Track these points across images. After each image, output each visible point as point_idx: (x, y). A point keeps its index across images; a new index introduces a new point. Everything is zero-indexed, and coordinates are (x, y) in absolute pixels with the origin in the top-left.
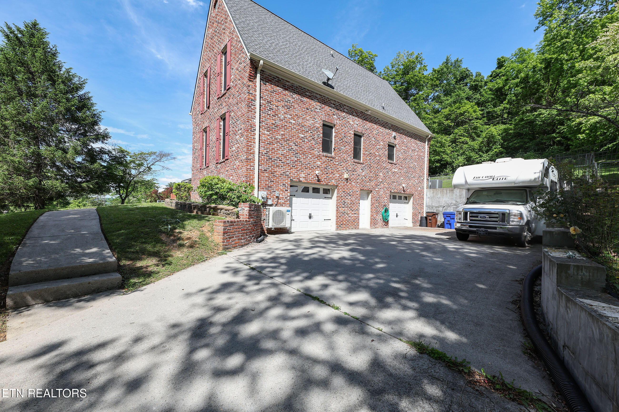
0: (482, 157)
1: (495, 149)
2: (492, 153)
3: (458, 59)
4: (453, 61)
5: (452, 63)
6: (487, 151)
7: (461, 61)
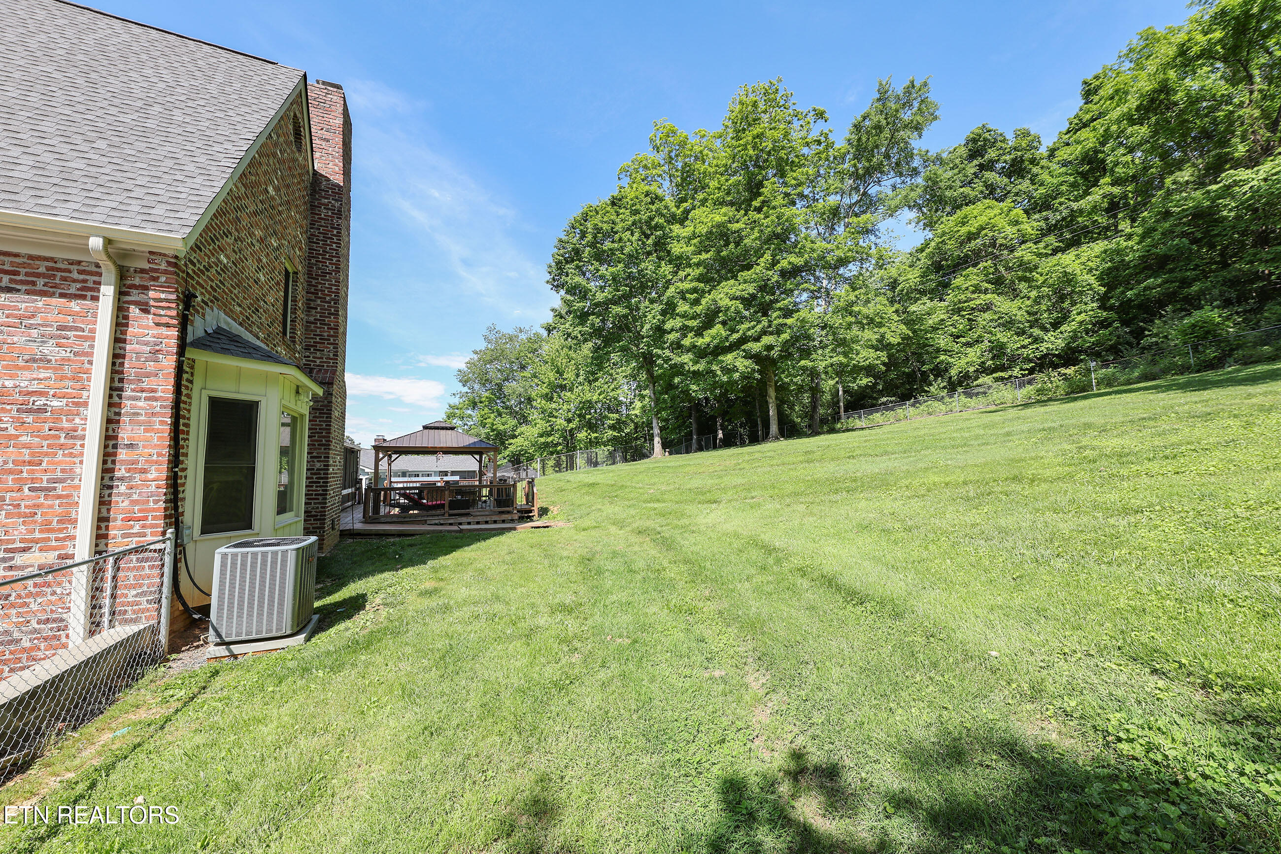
0: (1043, 341)
1: (1079, 314)
2: (1074, 325)
3: (912, 82)
4: (900, 91)
5: (898, 98)
6: (1056, 325)
7: (925, 84)
